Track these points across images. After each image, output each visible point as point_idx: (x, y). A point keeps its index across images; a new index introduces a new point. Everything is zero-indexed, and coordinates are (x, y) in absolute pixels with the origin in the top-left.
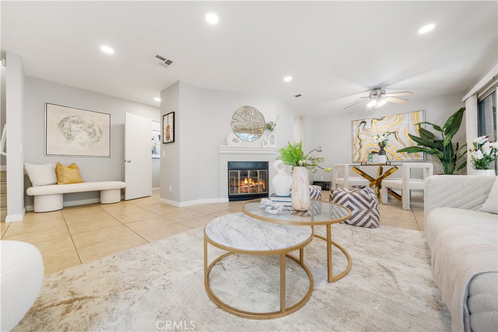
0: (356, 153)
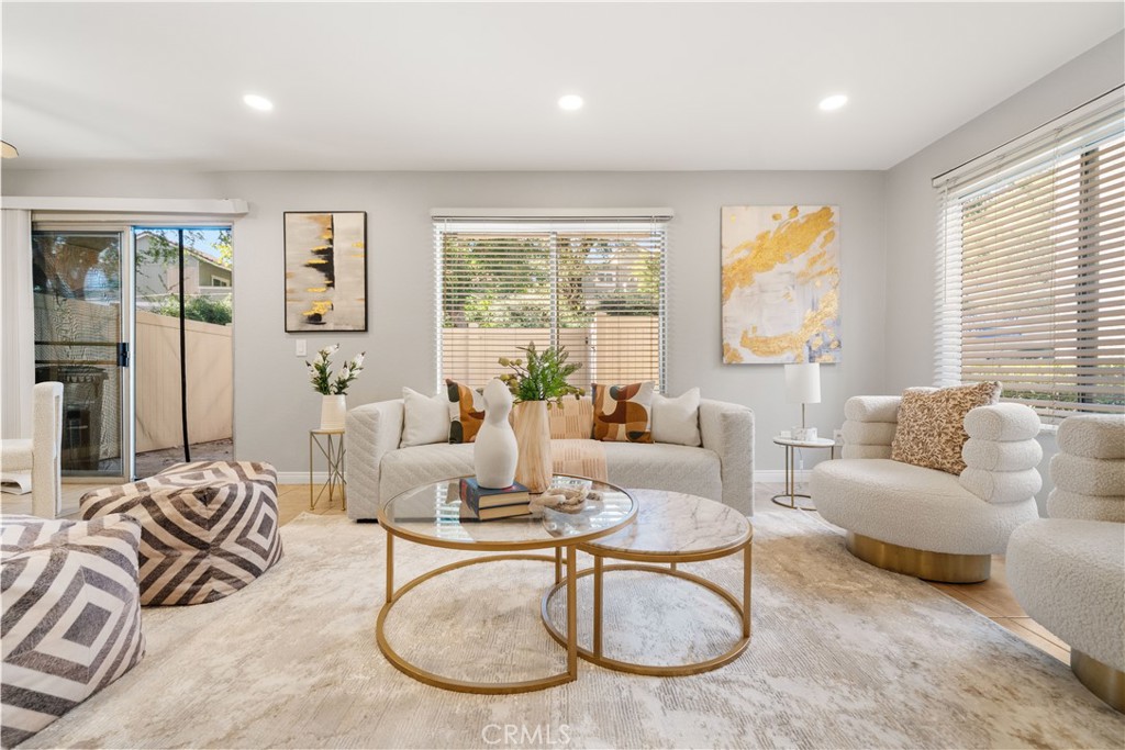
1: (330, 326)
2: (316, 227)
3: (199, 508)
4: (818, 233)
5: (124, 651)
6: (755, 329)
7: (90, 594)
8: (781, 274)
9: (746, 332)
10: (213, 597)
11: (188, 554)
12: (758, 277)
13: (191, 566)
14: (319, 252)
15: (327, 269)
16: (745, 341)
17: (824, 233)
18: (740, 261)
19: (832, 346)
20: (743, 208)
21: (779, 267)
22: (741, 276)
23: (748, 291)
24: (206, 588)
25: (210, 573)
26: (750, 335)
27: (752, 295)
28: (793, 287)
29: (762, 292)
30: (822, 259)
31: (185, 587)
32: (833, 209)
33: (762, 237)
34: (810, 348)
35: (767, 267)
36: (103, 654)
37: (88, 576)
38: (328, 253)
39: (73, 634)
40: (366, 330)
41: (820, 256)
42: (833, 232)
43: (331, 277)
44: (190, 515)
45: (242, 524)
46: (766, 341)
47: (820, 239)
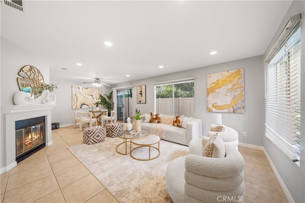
0: (74, 104)
1: (142, 103)
2: (140, 88)
3: (112, 127)
4: (236, 77)
5: (101, 139)
6: (216, 103)
7: (98, 134)
8: (224, 89)
9: (213, 104)
10: (113, 137)
11: (111, 132)
12: (217, 90)
13: (111, 133)
14: (140, 92)
15: (141, 94)
16: (213, 106)
17: (238, 77)
18: (212, 87)
19: (241, 108)
20: (213, 74)
21: (223, 87)
22: (212, 90)
23: (214, 94)
24: (113, 136)
25: (113, 135)
26: (215, 105)
27: (215, 95)
28: (228, 92)
29: (218, 94)
30: (237, 84)
31: (111, 135)
32: (241, 70)
33: (218, 80)
34: (233, 109)
35: (220, 88)
36: (99, 139)
37: (98, 132)
38: (141, 92)
39: (97, 137)
40: (146, 103)
41: (236, 83)
42: (241, 76)
43: (142, 95)
44: (111, 128)
45: (116, 130)
46: (219, 106)
47: (237, 79)
